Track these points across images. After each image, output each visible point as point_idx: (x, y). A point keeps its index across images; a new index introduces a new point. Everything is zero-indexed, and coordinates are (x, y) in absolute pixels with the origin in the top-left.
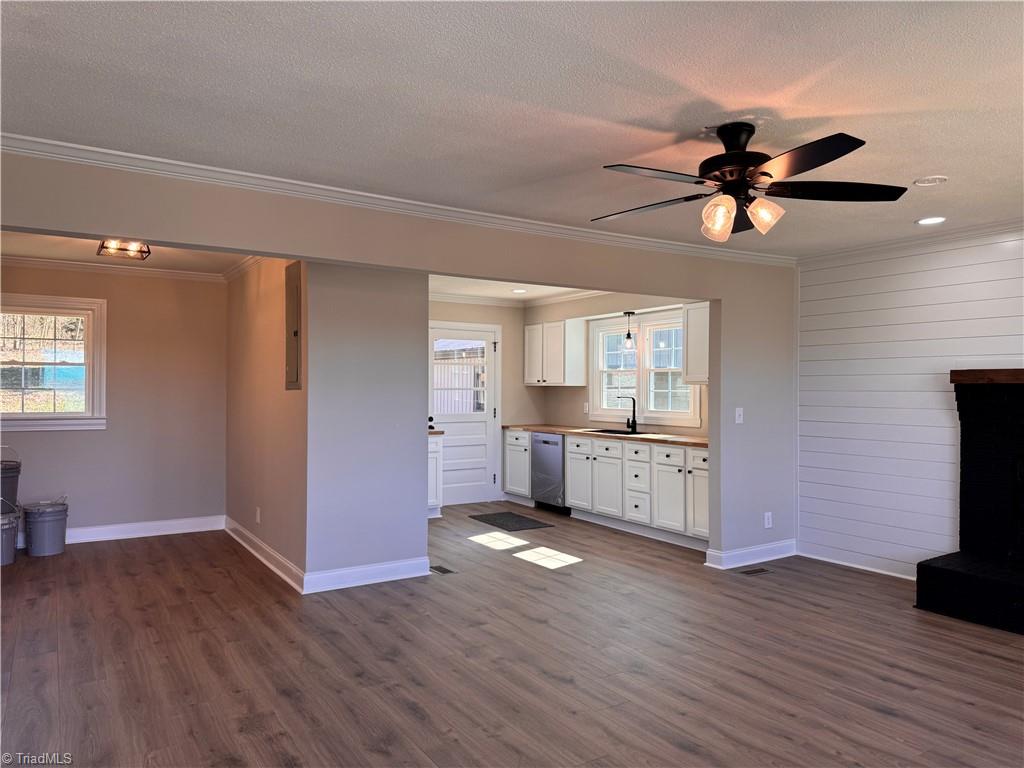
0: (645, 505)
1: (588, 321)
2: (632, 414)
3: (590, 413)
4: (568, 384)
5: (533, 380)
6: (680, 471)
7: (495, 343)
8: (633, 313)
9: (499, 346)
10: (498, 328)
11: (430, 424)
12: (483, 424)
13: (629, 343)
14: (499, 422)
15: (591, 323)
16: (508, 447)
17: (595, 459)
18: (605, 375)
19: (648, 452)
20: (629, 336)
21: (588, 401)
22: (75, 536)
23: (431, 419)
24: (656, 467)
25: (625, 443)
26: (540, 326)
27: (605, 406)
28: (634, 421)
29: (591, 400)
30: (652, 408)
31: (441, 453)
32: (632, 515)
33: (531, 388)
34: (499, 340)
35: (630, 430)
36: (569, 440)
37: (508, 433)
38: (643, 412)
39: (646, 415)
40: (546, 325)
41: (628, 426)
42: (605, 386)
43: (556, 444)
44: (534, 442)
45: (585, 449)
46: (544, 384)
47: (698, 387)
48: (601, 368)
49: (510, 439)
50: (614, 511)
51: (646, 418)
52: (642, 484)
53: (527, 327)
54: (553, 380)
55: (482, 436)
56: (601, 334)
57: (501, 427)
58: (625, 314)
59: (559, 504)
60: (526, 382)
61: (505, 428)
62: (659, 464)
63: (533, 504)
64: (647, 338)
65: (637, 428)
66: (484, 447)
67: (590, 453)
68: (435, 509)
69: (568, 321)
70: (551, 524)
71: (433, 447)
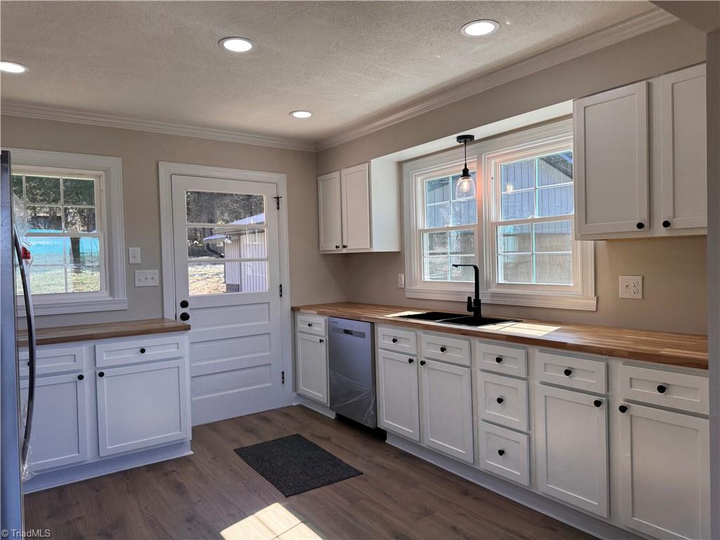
0: (517, 451)
1: (400, 164)
2: (473, 289)
3: (407, 288)
4: (376, 249)
5: (331, 246)
6: (598, 403)
7: (278, 198)
8: (471, 137)
9: (283, 202)
10: (280, 178)
11: (184, 310)
12: (266, 306)
13: (465, 184)
14: (287, 303)
15: (406, 164)
16: (299, 335)
17: (423, 363)
18: (426, 236)
19: (522, 361)
20: (465, 173)
21: (403, 271)
23: (184, 304)
24: (541, 390)
25: (473, 341)
26: (338, 173)
27: (427, 278)
28: (477, 301)
29: (407, 271)
30: (501, 280)
31: (187, 361)
32: (495, 465)
33: (328, 256)
34: (283, 194)
35: (471, 313)
36: (381, 330)
37: (299, 317)
38: (488, 286)
39: (494, 290)
40: (345, 172)
41: (470, 309)
42: (426, 251)
43: (362, 335)
44: (332, 330)
45: (406, 346)
46: (344, 251)
47: (591, 244)
48: (420, 226)
49: (302, 326)
51: (494, 295)
52: (512, 416)
53: (319, 178)
54: (356, 244)
55: (264, 322)
56: (419, 179)
57: (290, 308)
58: (459, 138)
59: (370, 424)
60: (321, 249)
61: (294, 310)
62: (543, 383)
63: (332, 416)
64: (493, 176)
65: (485, 312)
66: (266, 337)
67: (414, 353)
68: (179, 445)
69: (373, 161)
70: (360, 469)
71: (171, 351)
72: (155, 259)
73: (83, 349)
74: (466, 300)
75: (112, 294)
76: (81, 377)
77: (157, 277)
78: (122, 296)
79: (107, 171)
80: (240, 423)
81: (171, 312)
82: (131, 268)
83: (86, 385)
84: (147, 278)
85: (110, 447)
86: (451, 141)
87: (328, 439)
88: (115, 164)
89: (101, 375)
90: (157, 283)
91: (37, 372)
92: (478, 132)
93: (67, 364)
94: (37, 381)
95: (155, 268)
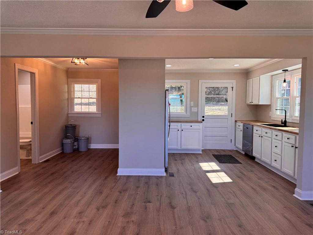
0: (279, 160)
2: (285, 117)
3: (272, 116)
4: (260, 104)
5: (249, 102)
6: (292, 146)
7: (233, 87)
8: (287, 70)
9: (234, 89)
10: (234, 82)
11: (203, 118)
12: (227, 119)
13: (284, 85)
14: (234, 119)
15: (273, 76)
16: (236, 129)
17: (262, 137)
19: (281, 136)
20: (285, 81)
21: (271, 111)
22: (93, 146)
23: (203, 117)
24: (284, 143)
25: (273, 131)
26: (252, 79)
28: (285, 121)
31: (201, 130)
32: (274, 164)
33: (249, 106)
35: (283, 125)
36: (254, 128)
37: (237, 124)
39: (292, 118)
40: (254, 79)
41: (282, 123)
45: (259, 132)
46: (252, 104)
48: (277, 96)
49: (237, 126)
50: (268, 161)
51: (293, 120)
52: (278, 150)
53: (248, 80)
54: (255, 102)
55: (225, 124)
56: (277, 81)
57: (234, 121)
58: (283, 70)
59: (250, 154)
60: (247, 103)
61: (236, 121)
62: (285, 142)
63: (244, 153)
64: (295, 81)
65: (287, 124)
66: (226, 128)
67: (261, 134)
68: (199, 150)
69: (261, 76)
70: (241, 162)
71: (198, 127)
72: (197, 105)
73: (179, 124)
74: (281, 120)
75: (186, 113)
76: (178, 130)
77: (197, 109)
78: (188, 114)
79: (187, 83)
80: (217, 151)
81: (200, 119)
82: (191, 107)
83: (179, 132)
84: (194, 109)
85: (184, 147)
86: (281, 71)
87: (239, 157)
88: (188, 81)
89: (182, 130)
90: (197, 111)
91: (170, 128)
92: (289, 69)
93: (176, 127)
94: (170, 130)
95: (196, 107)
